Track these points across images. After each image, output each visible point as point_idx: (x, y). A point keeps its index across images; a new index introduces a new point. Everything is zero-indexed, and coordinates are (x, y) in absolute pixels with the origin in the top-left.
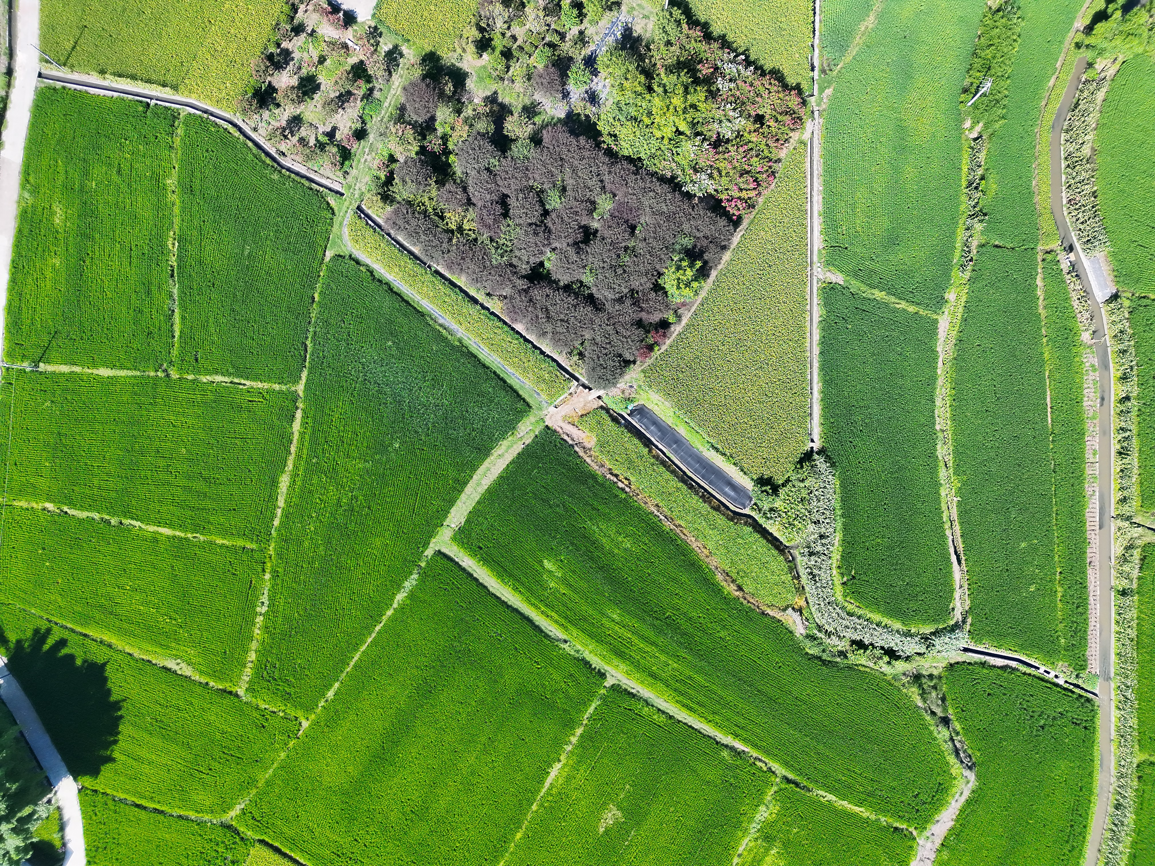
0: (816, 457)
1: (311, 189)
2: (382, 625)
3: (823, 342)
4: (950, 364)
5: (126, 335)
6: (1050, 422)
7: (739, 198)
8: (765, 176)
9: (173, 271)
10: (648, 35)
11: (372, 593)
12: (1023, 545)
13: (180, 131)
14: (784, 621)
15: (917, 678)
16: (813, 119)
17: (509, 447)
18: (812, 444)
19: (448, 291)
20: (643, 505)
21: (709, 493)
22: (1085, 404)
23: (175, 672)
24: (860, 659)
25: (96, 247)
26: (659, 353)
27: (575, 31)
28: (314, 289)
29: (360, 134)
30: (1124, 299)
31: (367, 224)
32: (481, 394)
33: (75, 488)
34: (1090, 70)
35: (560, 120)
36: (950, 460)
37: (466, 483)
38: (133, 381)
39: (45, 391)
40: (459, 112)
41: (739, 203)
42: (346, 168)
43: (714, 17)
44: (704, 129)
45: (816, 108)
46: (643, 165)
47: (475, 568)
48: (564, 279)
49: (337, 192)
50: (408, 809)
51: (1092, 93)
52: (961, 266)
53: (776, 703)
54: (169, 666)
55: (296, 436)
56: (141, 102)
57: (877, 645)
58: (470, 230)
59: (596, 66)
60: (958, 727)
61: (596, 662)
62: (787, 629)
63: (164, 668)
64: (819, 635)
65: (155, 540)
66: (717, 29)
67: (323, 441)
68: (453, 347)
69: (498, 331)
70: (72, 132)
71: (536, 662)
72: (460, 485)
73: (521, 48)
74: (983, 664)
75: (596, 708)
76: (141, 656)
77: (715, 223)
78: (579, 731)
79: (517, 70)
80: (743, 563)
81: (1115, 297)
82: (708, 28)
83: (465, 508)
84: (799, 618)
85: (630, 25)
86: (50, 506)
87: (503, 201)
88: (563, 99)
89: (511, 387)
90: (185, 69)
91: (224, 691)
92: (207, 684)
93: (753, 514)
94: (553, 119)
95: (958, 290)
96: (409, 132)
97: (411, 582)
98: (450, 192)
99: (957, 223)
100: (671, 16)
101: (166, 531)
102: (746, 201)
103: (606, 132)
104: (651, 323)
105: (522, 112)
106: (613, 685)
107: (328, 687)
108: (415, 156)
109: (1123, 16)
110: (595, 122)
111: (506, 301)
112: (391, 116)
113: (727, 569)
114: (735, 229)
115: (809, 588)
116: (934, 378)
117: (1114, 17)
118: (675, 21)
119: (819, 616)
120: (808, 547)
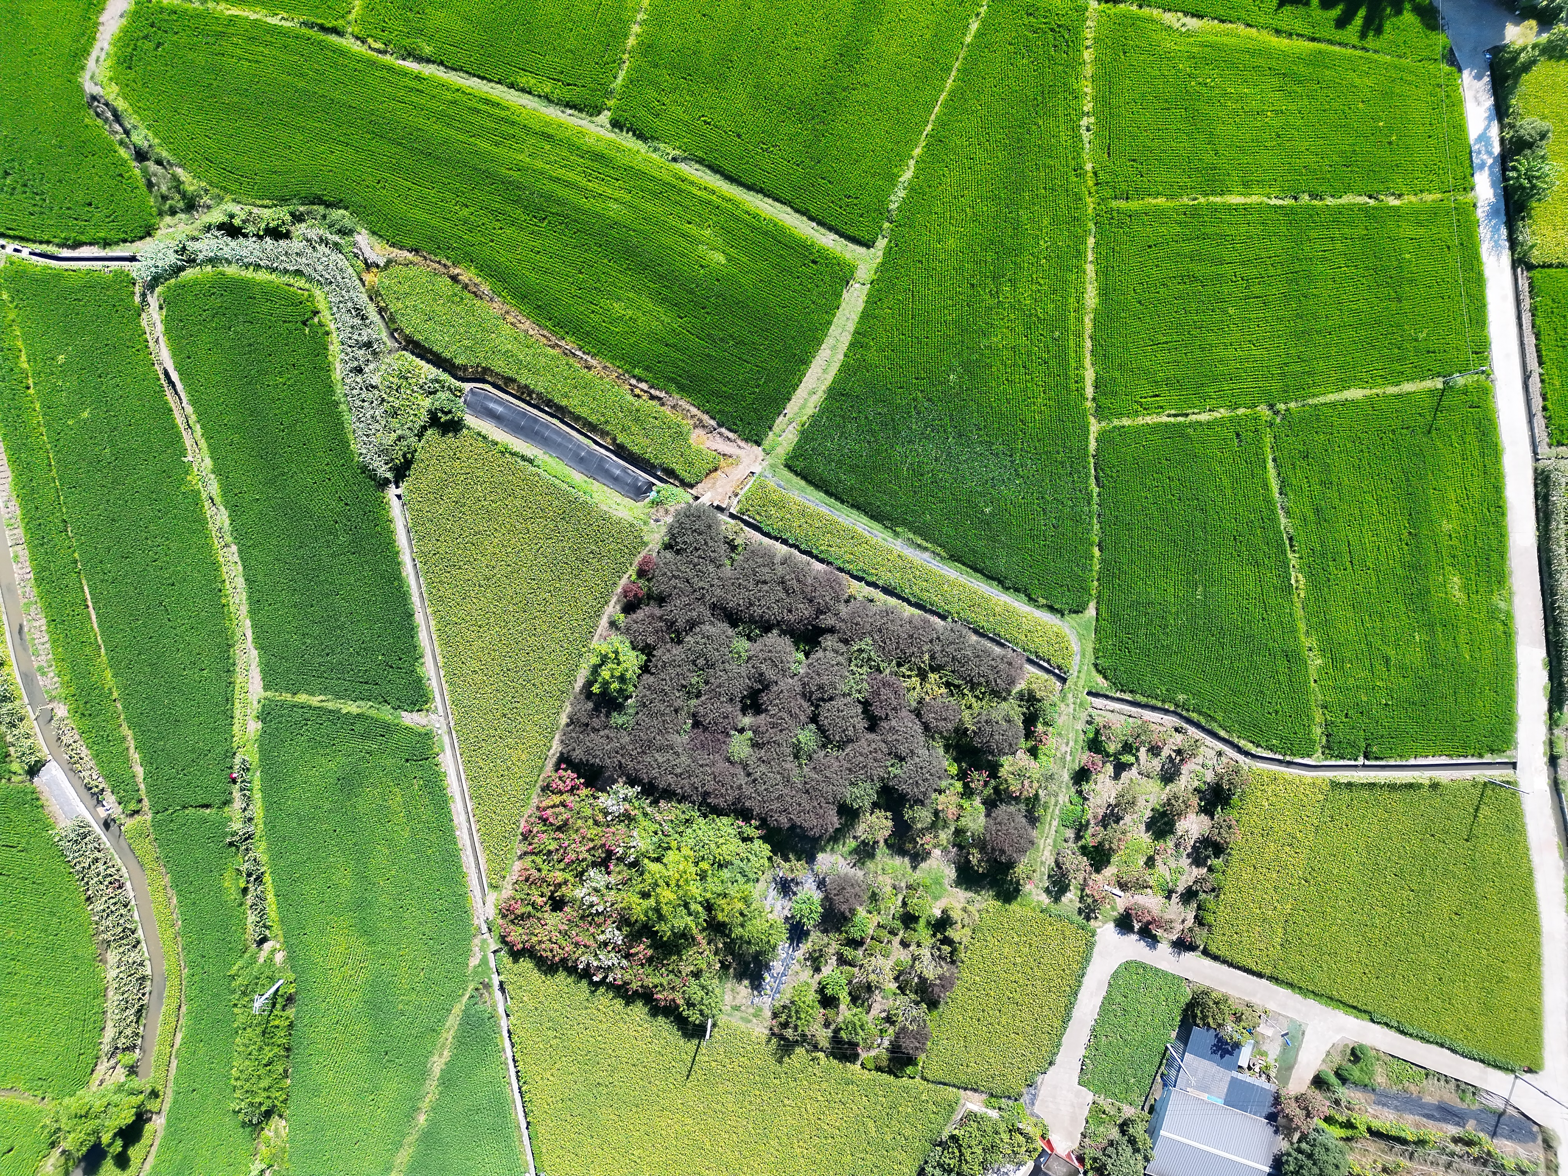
0: (389, 475)
1: (1131, 692)
2: (925, 133)
3: (411, 631)
4: (236, 638)
5: (1337, 449)
6: (86, 588)
7: (561, 793)
8: (535, 830)
9: (1291, 546)
10: (729, 985)
11: (947, 173)
12: (85, 415)
13: (1317, 731)
14: (387, 246)
15: (191, 206)
16: (486, 921)
18: (399, 491)
19: (925, 595)
20: (608, 364)
21: (524, 401)
22: (44, 621)
23: (1186, 14)
24: (271, 215)
25: (1398, 555)
26: (629, 573)
27: (826, 971)
28: (1102, 561)
29: (1082, 776)
30: (21, 772)
31: (1048, 661)
32: (853, 468)
33: (1365, 232)
34: (131, 1062)
35: (823, 850)
36: (208, 510)
37: (852, 344)
38: (1316, 391)
39: (1428, 352)
40: (959, 832)
41: (561, 786)
42: (1091, 729)
43: (645, 1026)
44: (626, 873)
45: (487, 936)
46: (699, 810)
47: (817, 234)
48: (773, 638)
49: (1096, 695)
51: (120, 1033)
52: (248, 769)
53: (373, 132)
54: (1195, 19)
55: (1088, 361)
56: (1377, 758)
57: (254, 239)
58: (909, 677)
59: (788, 926)
60: (123, 152)
61: (628, 141)
62: (380, 236)
63: (1200, 17)
64: (336, 238)
65: (1246, 185)
66: (639, 1010)
67: (1050, 362)
68: (904, 523)
69: (847, 557)
70: (1459, 700)
71: (709, 124)
72: (858, 343)
73: (893, 933)
74: (106, 244)
75: (615, 78)
76: (1234, 26)
77: (587, 751)
78: (631, 42)
79: (894, 905)
80: (458, 314)
81: (33, 771)
82: (650, 1009)
83: (846, 312)
84: (367, 255)
85: (756, 993)
86: (1393, 202)
87: (873, 723)
88: (824, 879)
89: (817, 487)
90: (1327, 813)
92: (1140, 7)
93: (458, 384)
94: (832, 849)
95: (246, 738)
96: (1014, 787)
97: (897, 197)
98: (945, 719)
99: (265, 824)
100: (701, 1011)
101: (1234, 199)
102: (553, 793)
103: (756, 841)
104: (648, 605)
105: (873, 848)
106: (599, 113)
107: (980, 34)
108: (1003, 760)
109: (99, 1138)
110: (776, 855)
111: (846, 596)
112: (1046, 807)
113: (478, 303)
114: (562, 754)
115: (363, 298)
116: (253, 613)
117: (111, 1134)
118: (694, 1005)
119: (340, 264)
120: (375, 353)
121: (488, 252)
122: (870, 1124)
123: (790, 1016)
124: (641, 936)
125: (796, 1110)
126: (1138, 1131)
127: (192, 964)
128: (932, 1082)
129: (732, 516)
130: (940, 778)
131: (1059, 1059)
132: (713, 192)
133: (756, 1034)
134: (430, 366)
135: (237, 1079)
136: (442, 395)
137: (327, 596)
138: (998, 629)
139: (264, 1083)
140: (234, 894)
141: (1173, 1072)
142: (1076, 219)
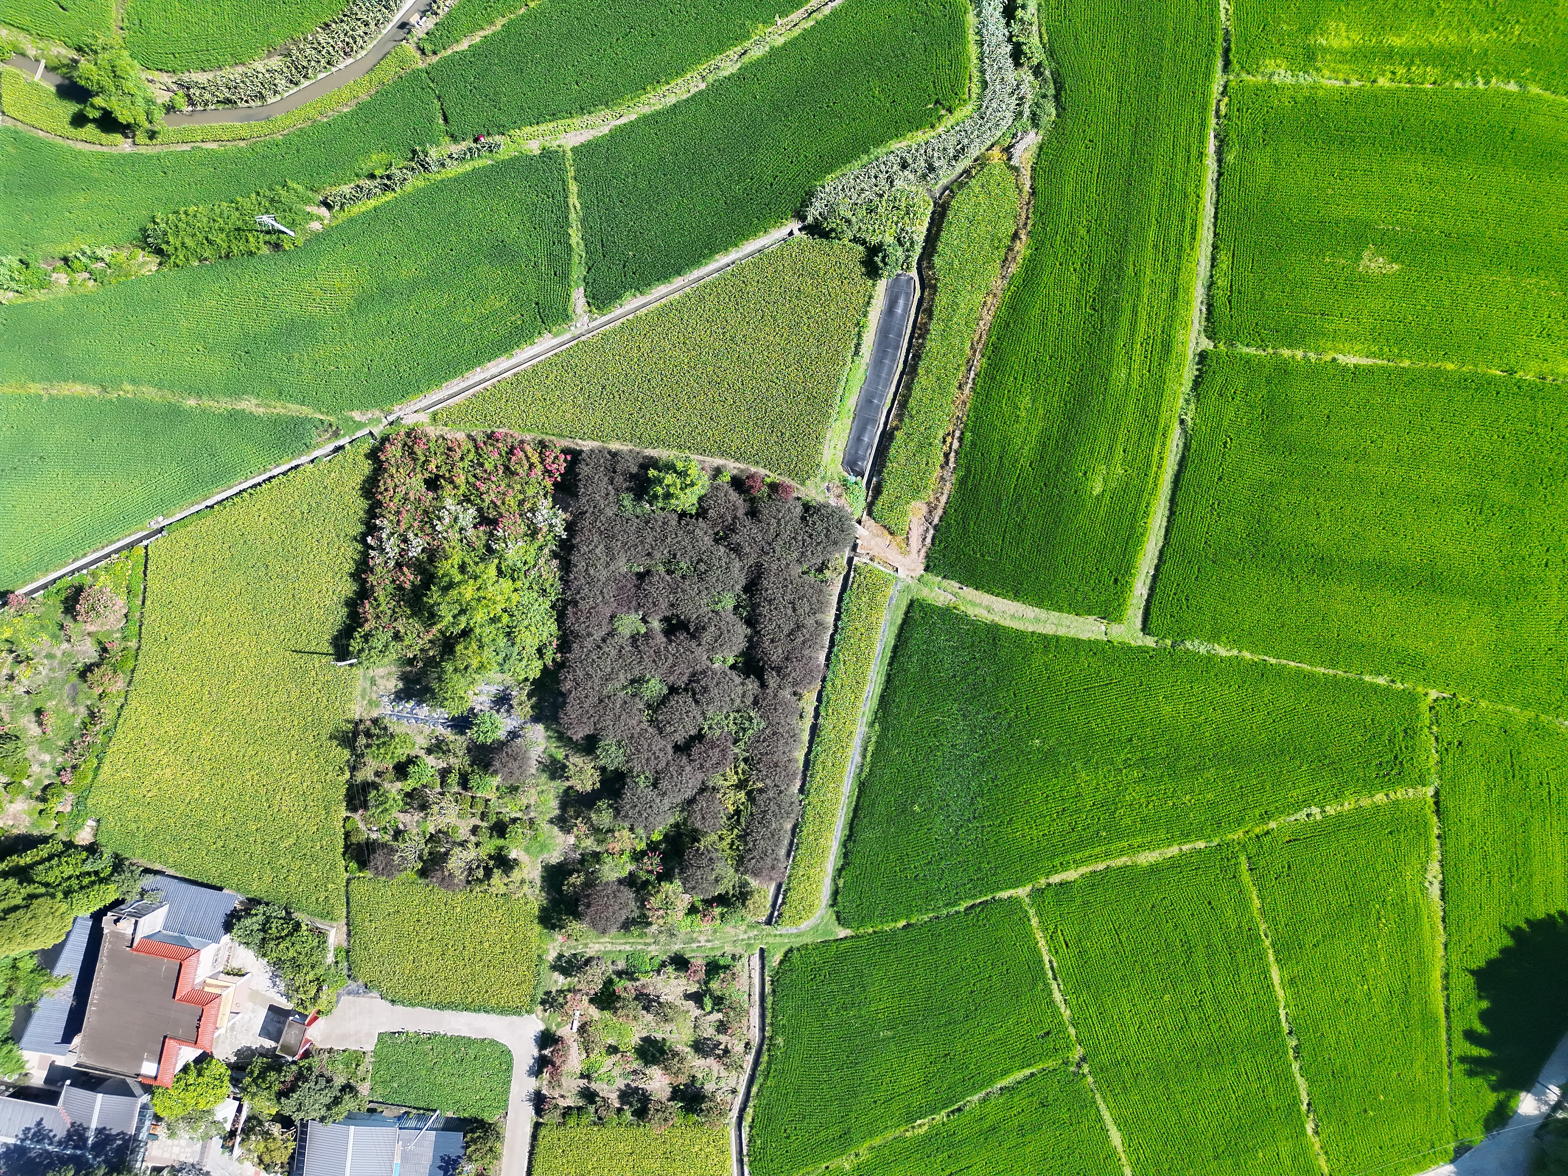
0: (810, 220)
1: (774, 991)
2: (1266, 658)
3: (664, 277)
4: (615, 108)
5: (1058, 1133)
7: (542, 461)
8: (500, 445)
9: (953, 1112)
10: (394, 669)
11: (1232, 689)
14: (1031, 164)
16: (399, 418)
17: (973, 604)
18: (796, 232)
19: (819, 767)
20: (968, 405)
21: (913, 332)
23: (1442, 883)
24: (1034, 45)
26: (771, 475)
27: (430, 760)
28: (894, 932)
29: (680, 963)
31: (783, 903)
32: (925, 668)
33: (1274, 1107)
34: (178, 106)
35: (547, 728)
36: (733, 52)
37: (1045, 637)
38: (1109, 1098)
40: (596, 856)
41: (549, 460)
42: (728, 960)
43: (335, 598)
44: (479, 544)
45: (385, 422)
46: (558, 600)
47: (1143, 577)
48: (743, 630)
49: (762, 957)
50: (1480, 519)
51: (204, 88)
52: (491, 151)
54: (1439, 893)
55: (1084, 870)
57: (1007, 34)
58: (737, 773)
59: (465, 714)
61: (1189, 372)
62: (1039, 155)
63: (1443, 897)
64: (1027, 112)
65: (1292, 982)
66: (348, 588)
67: (1075, 834)
68: (884, 730)
69: (838, 682)
71: (1225, 447)
72: (1048, 642)
73: (483, 816)
75: (1247, 345)
76: (1442, 932)
77: (589, 478)
79: (510, 810)
80: (982, 248)
82: (352, 599)
83: (1075, 624)
84: (1018, 146)
85: (392, 697)
86: (1309, 1127)
87: (683, 749)
88: (520, 736)
89: (899, 636)
91: (1438, 812)
92: (1438, 837)
93: (914, 264)
94: (550, 737)
95: (521, 141)
96: (654, 902)
97: (1198, 646)
98: (703, 818)
99: (442, 181)
100: (363, 649)
101: (1275, 973)
102: (541, 453)
103: (540, 662)
104: (745, 501)
105: (561, 777)
106: (1209, 338)
107: (1375, 688)
108: (678, 882)
109: (97, 94)
110: (532, 684)
111: (800, 691)
112: (642, 935)
113: (998, 264)
114: (581, 451)
115: (975, 152)
116: (645, 120)
117: (104, 105)
118: (367, 641)
119: (1003, 123)
120: (924, 176)
121: (1049, 263)
122: (292, 841)
123: (378, 737)
124: (421, 574)
125: (288, 764)
126: (349, 1104)
127: (288, 142)
128: (347, 891)
129: (850, 561)
130: (646, 826)
131: (399, 1008)
132: (1159, 467)
133: (353, 707)
134: (925, 233)
135: (186, 213)
136: (900, 253)
137: (678, 187)
138: (803, 847)
139: (189, 242)
140: (366, 166)
141: (413, 1123)
142: (1219, 824)
